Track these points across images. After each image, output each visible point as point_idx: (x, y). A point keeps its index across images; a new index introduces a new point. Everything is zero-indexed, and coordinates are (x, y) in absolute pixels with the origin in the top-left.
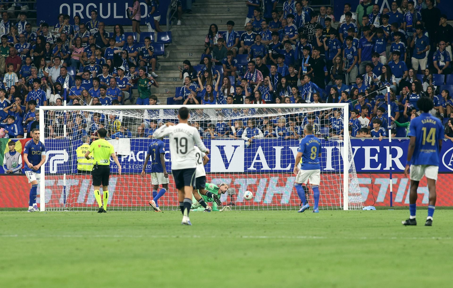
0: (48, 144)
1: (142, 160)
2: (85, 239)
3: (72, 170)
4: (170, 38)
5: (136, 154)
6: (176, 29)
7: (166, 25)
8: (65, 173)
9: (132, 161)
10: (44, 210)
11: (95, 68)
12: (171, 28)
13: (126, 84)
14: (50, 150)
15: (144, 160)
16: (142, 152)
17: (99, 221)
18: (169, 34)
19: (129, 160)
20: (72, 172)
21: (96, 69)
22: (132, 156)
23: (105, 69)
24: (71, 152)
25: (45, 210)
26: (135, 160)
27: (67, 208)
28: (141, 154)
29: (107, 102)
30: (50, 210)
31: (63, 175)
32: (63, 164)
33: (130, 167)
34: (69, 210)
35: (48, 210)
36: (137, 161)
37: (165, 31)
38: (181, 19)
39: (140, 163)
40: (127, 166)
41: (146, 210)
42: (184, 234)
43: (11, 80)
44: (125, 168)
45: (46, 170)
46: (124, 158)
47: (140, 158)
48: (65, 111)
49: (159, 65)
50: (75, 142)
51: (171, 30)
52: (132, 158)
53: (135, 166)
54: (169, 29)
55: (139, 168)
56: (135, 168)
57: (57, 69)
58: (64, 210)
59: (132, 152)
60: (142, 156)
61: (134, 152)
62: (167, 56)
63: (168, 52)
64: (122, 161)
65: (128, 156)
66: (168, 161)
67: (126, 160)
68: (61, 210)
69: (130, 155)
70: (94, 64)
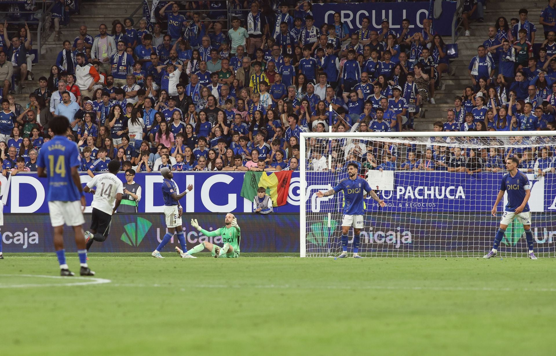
0: (310, 177)
1: (422, 197)
2: (354, 290)
3: (339, 208)
4: (456, 52)
5: (414, 189)
6: (463, 40)
7: (451, 36)
8: (330, 213)
9: (409, 197)
10: (305, 256)
11: (366, 88)
12: (457, 39)
13: (402, 107)
14: (313, 184)
16: (422, 188)
17: (369, 269)
18: (455, 46)
19: (406, 197)
20: (338, 211)
21: (368, 88)
22: (409, 193)
25: (306, 256)
26: (413, 197)
27: (332, 254)
28: (420, 190)
29: (383, 128)
30: (312, 255)
31: (328, 214)
32: (327, 201)
33: (407, 205)
34: (334, 256)
35: (309, 256)
36: (416, 199)
37: (450, 43)
38: (469, 29)
39: (420, 200)
40: (404, 205)
41: (426, 257)
42: (472, 286)
43: (263, 101)
44: (401, 206)
45: (307, 209)
46: (400, 195)
47: (420, 195)
48: (330, 139)
49: (443, 84)
51: (457, 42)
52: (409, 195)
53: (413, 204)
54: (455, 41)
55: (418, 207)
56: (413, 206)
57: (322, 88)
58: (328, 256)
59: (409, 188)
60: (421, 193)
61: (412, 188)
62: (453, 73)
63: (454, 69)
64: (398, 197)
65: (405, 192)
66: (453, 197)
67: (402, 197)
68: (325, 256)
69: (407, 191)
70: (366, 83)
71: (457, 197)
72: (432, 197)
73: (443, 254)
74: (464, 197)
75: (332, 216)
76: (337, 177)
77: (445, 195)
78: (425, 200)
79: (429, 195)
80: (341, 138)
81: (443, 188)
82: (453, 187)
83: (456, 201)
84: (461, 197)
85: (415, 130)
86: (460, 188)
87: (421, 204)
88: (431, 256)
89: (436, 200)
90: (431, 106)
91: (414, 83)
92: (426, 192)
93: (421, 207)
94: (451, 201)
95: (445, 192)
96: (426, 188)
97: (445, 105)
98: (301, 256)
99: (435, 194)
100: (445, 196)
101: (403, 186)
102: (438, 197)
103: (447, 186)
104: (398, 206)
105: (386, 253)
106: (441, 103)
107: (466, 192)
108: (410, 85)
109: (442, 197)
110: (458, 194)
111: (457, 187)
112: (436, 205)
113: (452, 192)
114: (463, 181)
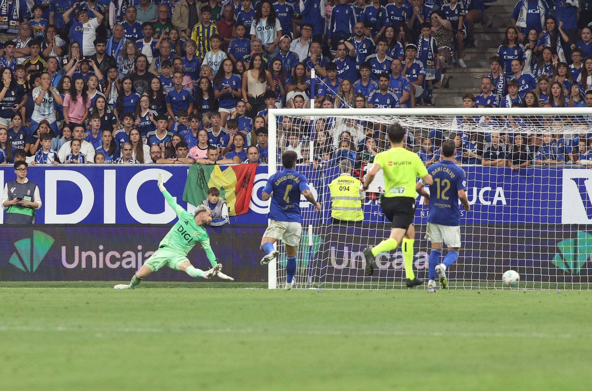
2: (346, 337)
3: (323, 218)
8: (311, 224)
10: (275, 288)
13: (417, 73)
17: (368, 306)
20: (323, 222)
21: (364, 46)
23: (381, 47)
24: (322, 188)
25: (277, 287)
27: (315, 285)
29: (388, 103)
31: (308, 226)
32: (307, 208)
33: (422, 214)
34: (317, 287)
42: (516, 331)
43: (216, 64)
50: (329, 170)
57: (303, 45)
58: (308, 287)
62: (489, 23)
63: (491, 18)
66: (488, 203)
68: (304, 287)
70: (362, 38)
71: (495, 203)
73: (475, 285)
74: (504, 203)
75: (313, 229)
76: (321, 172)
77: (478, 198)
80: (328, 117)
81: (475, 189)
82: (489, 189)
83: (492, 208)
84: (499, 202)
85: (434, 106)
86: (500, 190)
88: (458, 288)
90: (458, 70)
91: (432, 38)
94: (485, 207)
95: (478, 194)
97: (477, 70)
98: (270, 288)
100: (478, 201)
103: (479, 186)
105: (391, 283)
106: (473, 67)
107: (507, 195)
108: (426, 40)
109: (473, 202)
110: (496, 198)
111: (494, 187)
113: (489, 196)
114: (500, 179)
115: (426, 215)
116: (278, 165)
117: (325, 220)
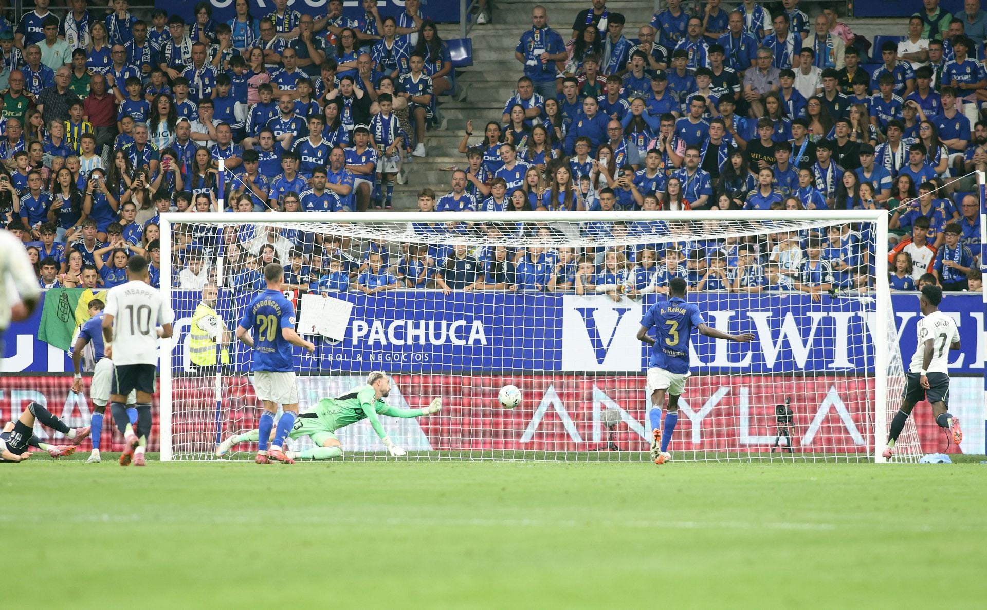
0: (180, 301)
1: (401, 342)
3: (236, 363)
4: (468, 54)
5: (386, 326)
6: (481, 32)
7: (458, 22)
8: (219, 371)
9: (377, 343)
10: (170, 460)
11: (291, 125)
12: (471, 29)
14: (184, 316)
15: (406, 340)
16: (401, 322)
18: (467, 43)
19: (371, 342)
20: (236, 370)
21: (293, 127)
22: (377, 333)
23: (314, 125)
24: (234, 322)
25: (173, 459)
26: (384, 342)
28: (398, 328)
29: (326, 205)
30: (184, 457)
31: (215, 375)
33: (372, 357)
34: (227, 459)
35: (178, 458)
36: (389, 344)
37: (458, 37)
39: (398, 348)
40: (366, 356)
42: (501, 516)
44: (361, 359)
45: (174, 365)
46: (359, 337)
47: (398, 336)
48: (220, 226)
49: (443, 117)
50: (243, 298)
51: (471, 35)
52: (377, 336)
53: (384, 354)
54: (466, 35)
55: (394, 360)
56: (384, 359)
59: (377, 324)
60: (400, 333)
61: (382, 321)
63: (465, 88)
64: (355, 342)
65: (369, 332)
66: (462, 343)
67: (363, 342)
68: (209, 458)
69: (373, 330)
70: (290, 115)
71: (471, 342)
72: (422, 342)
73: (444, 456)
74: (484, 342)
75: (222, 379)
76: (233, 300)
77: (448, 336)
78: (407, 348)
79: (417, 338)
80: (242, 224)
81: (444, 323)
82: (463, 323)
83: (467, 349)
84: (477, 341)
86: (477, 324)
87: (400, 354)
88: (420, 459)
89: (428, 346)
91: (393, 116)
92: (411, 332)
93: (400, 361)
94: (458, 348)
95: (448, 330)
96: (410, 323)
97: (446, 160)
98: (162, 459)
99: (427, 335)
100: (448, 339)
101: (363, 319)
102: (433, 341)
103: (450, 319)
104: (355, 358)
106: (438, 156)
107: (487, 331)
108: (386, 118)
109: (442, 341)
110: (473, 336)
111: (469, 320)
112: (429, 356)
113: (463, 332)
114: (479, 309)
115: (376, 358)
116: (173, 290)
117: (239, 366)
